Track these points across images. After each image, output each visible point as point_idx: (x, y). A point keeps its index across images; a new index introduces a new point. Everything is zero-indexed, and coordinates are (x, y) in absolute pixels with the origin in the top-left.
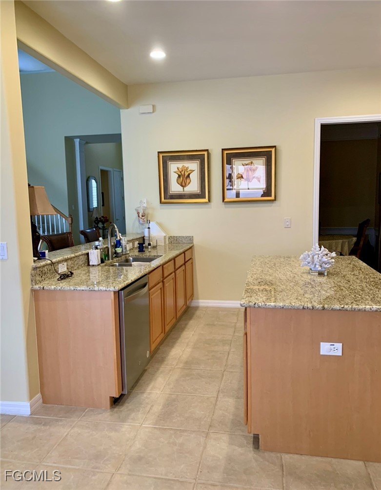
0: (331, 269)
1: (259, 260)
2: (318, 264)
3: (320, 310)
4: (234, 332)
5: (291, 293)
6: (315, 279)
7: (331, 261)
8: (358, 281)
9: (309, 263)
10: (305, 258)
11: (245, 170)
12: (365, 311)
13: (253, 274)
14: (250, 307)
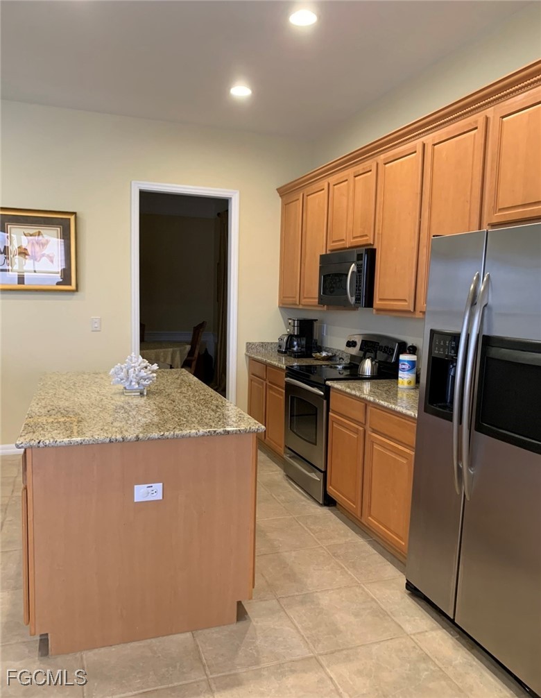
0: (152, 387)
1: (51, 378)
2: (135, 380)
3: (132, 442)
4: (13, 491)
5: (94, 422)
6: (130, 401)
7: (151, 375)
8: (185, 400)
9: (122, 380)
10: (116, 373)
11: (28, 243)
12: (190, 436)
13: (39, 399)
14: (31, 447)
